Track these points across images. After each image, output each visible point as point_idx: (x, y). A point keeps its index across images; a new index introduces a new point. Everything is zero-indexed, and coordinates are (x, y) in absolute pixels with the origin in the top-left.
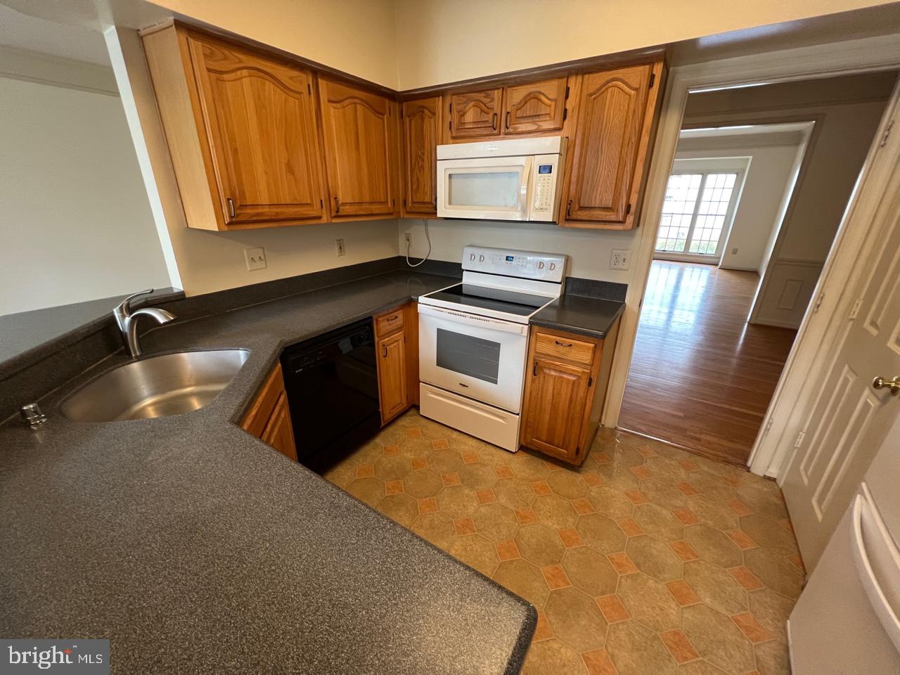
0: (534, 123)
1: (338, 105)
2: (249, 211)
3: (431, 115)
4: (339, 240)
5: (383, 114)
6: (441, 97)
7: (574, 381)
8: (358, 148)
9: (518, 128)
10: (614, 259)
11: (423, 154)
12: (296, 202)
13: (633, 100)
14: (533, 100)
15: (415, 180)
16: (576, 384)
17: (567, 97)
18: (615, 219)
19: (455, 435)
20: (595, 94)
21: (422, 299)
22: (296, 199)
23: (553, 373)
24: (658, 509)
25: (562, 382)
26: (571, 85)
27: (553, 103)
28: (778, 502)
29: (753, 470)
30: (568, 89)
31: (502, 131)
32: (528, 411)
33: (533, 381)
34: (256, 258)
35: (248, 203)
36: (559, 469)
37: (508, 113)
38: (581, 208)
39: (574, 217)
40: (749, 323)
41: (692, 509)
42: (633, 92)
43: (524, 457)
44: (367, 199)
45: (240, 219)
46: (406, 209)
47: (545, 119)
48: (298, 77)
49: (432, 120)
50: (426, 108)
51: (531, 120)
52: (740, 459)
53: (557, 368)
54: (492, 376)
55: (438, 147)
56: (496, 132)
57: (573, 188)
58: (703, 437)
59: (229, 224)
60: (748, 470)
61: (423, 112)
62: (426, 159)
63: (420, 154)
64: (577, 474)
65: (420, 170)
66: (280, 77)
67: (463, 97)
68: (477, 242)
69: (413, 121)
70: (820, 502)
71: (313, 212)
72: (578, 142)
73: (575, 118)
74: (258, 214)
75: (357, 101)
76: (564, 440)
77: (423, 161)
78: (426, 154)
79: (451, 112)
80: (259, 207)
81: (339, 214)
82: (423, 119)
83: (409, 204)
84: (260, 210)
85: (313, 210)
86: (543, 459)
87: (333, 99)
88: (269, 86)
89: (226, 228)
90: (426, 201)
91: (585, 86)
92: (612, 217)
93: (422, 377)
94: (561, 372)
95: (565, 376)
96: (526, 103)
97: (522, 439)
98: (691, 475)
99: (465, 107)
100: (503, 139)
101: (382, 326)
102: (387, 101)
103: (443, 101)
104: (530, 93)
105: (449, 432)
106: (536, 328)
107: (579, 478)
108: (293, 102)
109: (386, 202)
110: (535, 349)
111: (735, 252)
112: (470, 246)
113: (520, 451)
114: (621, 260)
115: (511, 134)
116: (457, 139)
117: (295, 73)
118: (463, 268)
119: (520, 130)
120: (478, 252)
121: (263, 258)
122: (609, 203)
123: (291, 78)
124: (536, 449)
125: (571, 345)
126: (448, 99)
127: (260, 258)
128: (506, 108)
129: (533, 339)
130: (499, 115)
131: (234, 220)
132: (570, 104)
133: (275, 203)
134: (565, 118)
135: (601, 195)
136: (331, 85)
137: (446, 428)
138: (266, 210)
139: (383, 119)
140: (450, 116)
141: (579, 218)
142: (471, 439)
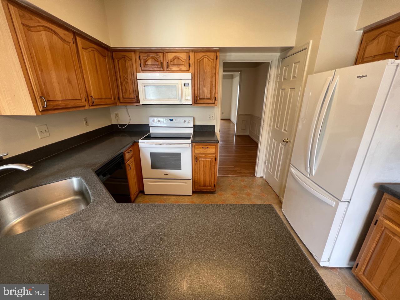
0: (179, 67)
1: (86, 50)
2: (51, 103)
3: (129, 60)
4: (85, 118)
5: (105, 57)
6: (134, 53)
7: (210, 161)
8: (97, 72)
9: (172, 69)
10: (209, 116)
11: (127, 76)
12: (74, 99)
13: (212, 63)
14: (177, 59)
15: (124, 88)
16: (211, 161)
17: (190, 59)
18: (212, 103)
19: (165, 197)
20: (199, 59)
21: (140, 141)
22: (74, 97)
23: (202, 159)
24: (242, 195)
25: (206, 162)
26: (191, 55)
27: (185, 61)
28: (266, 182)
29: (257, 176)
30: (190, 56)
31: (165, 69)
32: (195, 177)
33: (195, 164)
34: (44, 131)
35: (51, 100)
36: (209, 195)
37: (167, 62)
38: (200, 99)
39: (198, 102)
40: (235, 136)
41: (249, 192)
42: (212, 60)
43: (196, 195)
44: (104, 97)
45: (49, 108)
46: (120, 101)
47: (182, 66)
48: (67, 34)
49: (131, 61)
50: (126, 56)
51: (177, 66)
52: (253, 174)
53: (204, 157)
54: (179, 167)
55: (137, 74)
56: (163, 69)
57: (196, 92)
58: (242, 171)
59: (42, 111)
60: (256, 176)
61: (125, 57)
62: (129, 79)
63: (126, 76)
64: (215, 194)
65: (126, 83)
66: (60, 34)
67: (146, 54)
68: (154, 114)
69: (120, 62)
70: (277, 178)
71: (82, 104)
72: (196, 75)
73: (194, 67)
74: (57, 105)
75: (94, 49)
76: (210, 183)
77: (127, 79)
78: (129, 77)
79: (140, 59)
80: (56, 101)
81: (94, 104)
82: (125, 61)
83: (121, 99)
84: (57, 103)
85: (82, 102)
86: (202, 193)
87: (84, 47)
88: (55, 37)
89: (40, 114)
90: (131, 97)
91: (196, 56)
92: (211, 102)
93: (144, 177)
94: (205, 158)
95: (207, 159)
96: (174, 59)
97: (194, 189)
98: (245, 183)
99: (147, 58)
100: (166, 72)
101: (127, 156)
102: (106, 51)
103: (135, 54)
104: (175, 56)
105: (162, 197)
106: (194, 144)
107: (216, 195)
108: (67, 46)
109: (111, 98)
110: (195, 152)
111: (223, 113)
112: (151, 116)
113: (193, 194)
114: (211, 117)
115: (169, 71)
116: (143, 71)
117: (66, 32)
118: (150, 126)
119: (173, 69)
120: (156, 119)
121: (47, 130)
122: (209, 97)
123: (65, 34)
124: (199, 190)
125: (208, 148)
126: (138, 54)
127: (46, 130)
128: (166, 61)
129: (193, 148)
130: (163, 63)
131: (45, 108)
132: (192, 61)
133: (65, 99)
134: (190, 66)
135: (206, 94)
136: (83, 40)
137: (159, 196)
138: (60, 102)
139: (105, 59)
140: (139, 61)
141: (200, 102)
142: (172, 196)
